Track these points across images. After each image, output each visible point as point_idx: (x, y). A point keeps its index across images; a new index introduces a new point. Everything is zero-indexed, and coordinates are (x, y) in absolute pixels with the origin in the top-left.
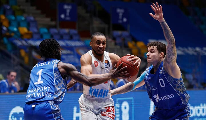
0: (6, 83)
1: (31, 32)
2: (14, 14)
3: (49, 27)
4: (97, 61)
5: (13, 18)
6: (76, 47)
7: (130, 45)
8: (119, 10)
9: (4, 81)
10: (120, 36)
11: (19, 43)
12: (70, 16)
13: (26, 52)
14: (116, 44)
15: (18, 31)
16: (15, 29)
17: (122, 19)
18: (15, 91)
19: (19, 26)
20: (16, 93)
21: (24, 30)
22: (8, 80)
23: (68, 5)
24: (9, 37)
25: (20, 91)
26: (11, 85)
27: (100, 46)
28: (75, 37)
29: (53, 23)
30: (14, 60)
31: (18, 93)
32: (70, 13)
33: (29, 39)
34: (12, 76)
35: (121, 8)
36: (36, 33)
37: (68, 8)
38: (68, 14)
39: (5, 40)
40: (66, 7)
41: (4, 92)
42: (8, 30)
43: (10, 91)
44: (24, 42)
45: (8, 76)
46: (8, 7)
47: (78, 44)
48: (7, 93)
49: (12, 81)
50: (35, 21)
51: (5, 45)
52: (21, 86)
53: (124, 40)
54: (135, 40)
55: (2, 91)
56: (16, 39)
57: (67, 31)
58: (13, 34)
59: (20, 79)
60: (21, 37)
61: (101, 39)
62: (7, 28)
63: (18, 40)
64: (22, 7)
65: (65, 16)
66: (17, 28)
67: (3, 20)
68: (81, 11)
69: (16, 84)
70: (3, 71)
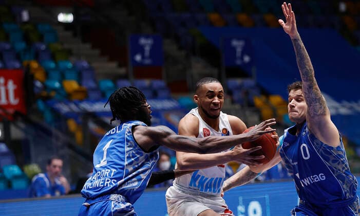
0: (46, 180)
1: (84, 87)
2: (53, 58)
3: (115, 78)
4: (208, 129)
5: (52, 65)
6: (163, 110)
7: (259, 101)
8: (235, 43)
9: (42, 175)
10: (239, 88)
11: (64, 108)
12: (151, 56)
13: (78, 124)
14: (233, 102)
15: (62, 87)
16: (57, 85)
17: (242, 58)
18: (62, 193)
19: (62, 78)
20: (64, 196)
21: (72, 85)
22: (49, 174)
23: (147, 37)
24: (46, 99)
25: (70, 193)
26: (55, 183)
27: (214, 101)
28: (162, 94)
29: (122, 71)
30: (57, 138)
31: (67, 196)
32: (151, 51)
33: (81, 101)
34: (55, 166)
35: (239, 39)
36: (93, 90)
37: (146, 43)
38: (147, 53)
39: (41, 105)
40: (143, 41)
41: (43, 194)
42: (45, 87)
43: (53, 193)
44: (73, 107)
45: (48, 168)
46: (43, 47)
47: (167, 104)
48: (48, 196)
49: (57, 175)
50: (90, 69)
51: (40, 114)
52: (71, 184)
53: (247, 93)
54: (266, 93)
55: (39, 194)
56: (60, 102)
57: (146, 82)
58: (53, 94)
59: (68, 172)
60: (68, 97)
61: (216, 88)
62: (42, 83)
63: (63, 104)
64: (66, 46)
65: (143, 57)
66: (61, 82)
67: (36, 70)
68: (170, 47)
69: (63, 181)
70: (40, 159)
